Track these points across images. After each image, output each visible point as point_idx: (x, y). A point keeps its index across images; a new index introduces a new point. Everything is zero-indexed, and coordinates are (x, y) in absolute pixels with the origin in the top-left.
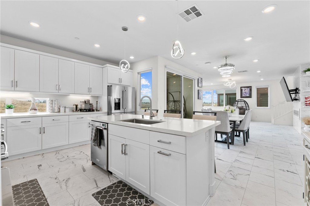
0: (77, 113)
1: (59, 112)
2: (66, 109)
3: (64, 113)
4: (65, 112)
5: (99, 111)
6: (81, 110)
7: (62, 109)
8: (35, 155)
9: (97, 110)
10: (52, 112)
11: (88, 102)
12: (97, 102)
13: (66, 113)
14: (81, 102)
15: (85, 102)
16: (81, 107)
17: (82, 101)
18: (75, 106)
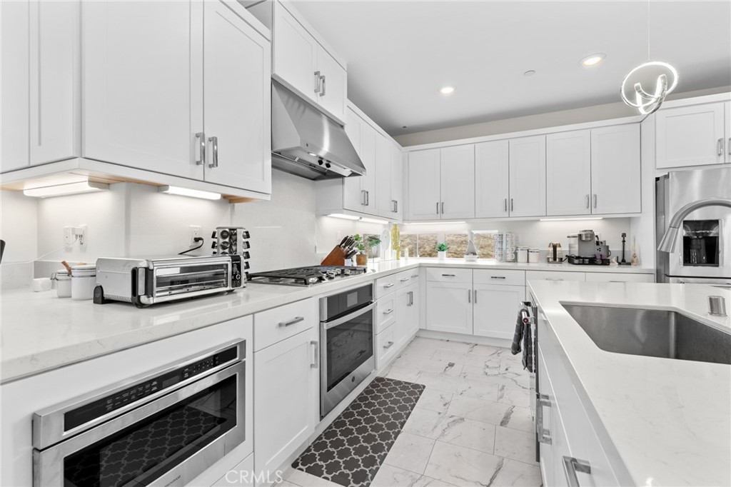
0: (557, 266)
1: (515, 260)
2: (530, 253)
3: (526, 264)
4: (528, 262)
5: (629, 264)
6: (571, 259)
7: (522, 256)
8: (465, 343)
9: (623, 261)
10: (501, 260)
11: (586, 237)
12: (624, 235)
13: (530, 264)
14: (568, 237)
15: (580, 236)
16: (569, 251)
17: (570, 235)
18: (552, 249)
